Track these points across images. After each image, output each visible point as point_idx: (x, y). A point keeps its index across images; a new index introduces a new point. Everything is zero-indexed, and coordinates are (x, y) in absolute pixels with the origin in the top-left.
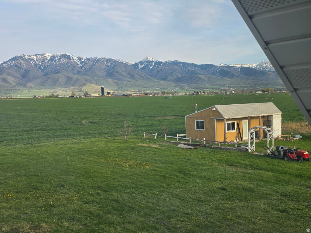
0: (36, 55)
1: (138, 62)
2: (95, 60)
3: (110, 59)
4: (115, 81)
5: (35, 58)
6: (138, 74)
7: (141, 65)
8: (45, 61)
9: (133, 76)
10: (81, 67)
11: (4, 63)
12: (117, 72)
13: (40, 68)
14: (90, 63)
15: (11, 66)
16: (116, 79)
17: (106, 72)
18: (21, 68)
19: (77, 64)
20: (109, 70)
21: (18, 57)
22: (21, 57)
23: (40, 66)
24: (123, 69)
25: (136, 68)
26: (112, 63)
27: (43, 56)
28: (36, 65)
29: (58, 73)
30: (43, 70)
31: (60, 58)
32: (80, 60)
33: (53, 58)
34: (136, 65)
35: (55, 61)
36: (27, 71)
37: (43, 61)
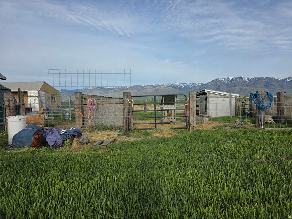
0: (224, 78)
1: (286, 78)
2: (257, 79)
3: (267, 78)
4: (270, 89)
5: (223, 80)
6: (285, 85)
7: (288, 79)
8: (229, 81)
9: (282, 86)
10: (249, 83)
11: (209, 83)
12: (271, 85)
13: (226, 85)
14: (254, 80)
15: (212, 84)
16: (270, 88)
17: (264, 84)
18: (216, 85)
19: (247, 81)
20: (266, 84)
21: (215, 80)
22: (216, 80)
23: (226, 84)
24: (275, 83)
25: (285, 82)
26: (268, 80)
27: (228, 78)
28: (224, 83)
29: (235, 86)
30: (227, 85)
31: (237, 79)
32: (248, 79)
33: (233, 79)
34: (285, 79)
35: (234, 81)
36: (219, 86)
37: (228, 81)
